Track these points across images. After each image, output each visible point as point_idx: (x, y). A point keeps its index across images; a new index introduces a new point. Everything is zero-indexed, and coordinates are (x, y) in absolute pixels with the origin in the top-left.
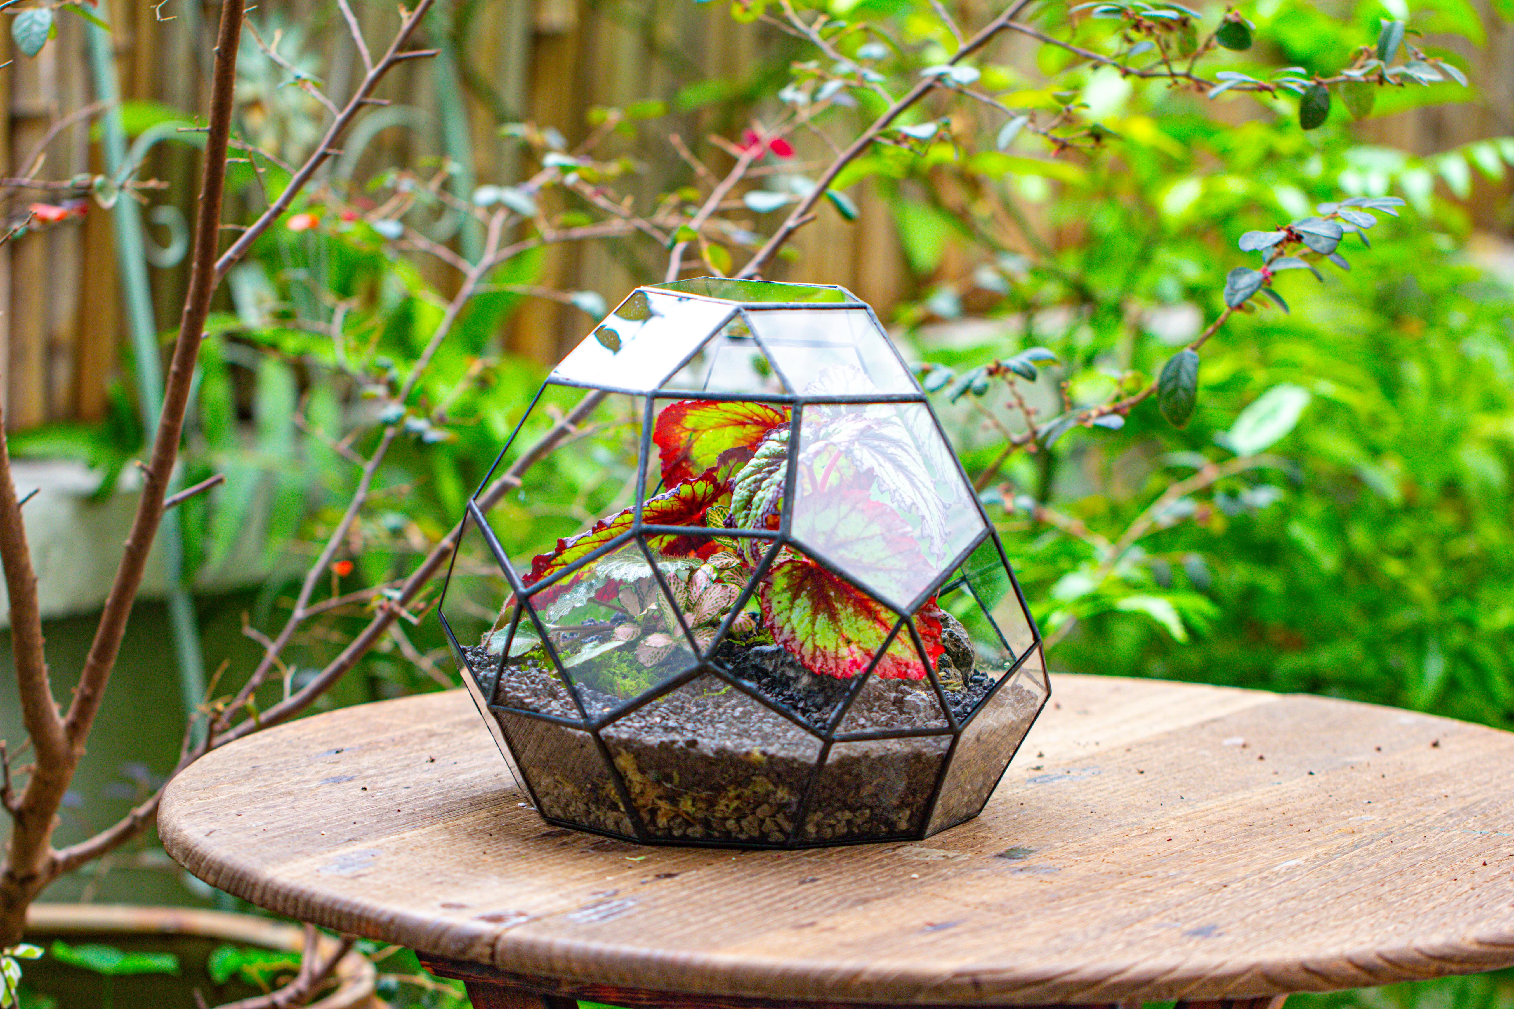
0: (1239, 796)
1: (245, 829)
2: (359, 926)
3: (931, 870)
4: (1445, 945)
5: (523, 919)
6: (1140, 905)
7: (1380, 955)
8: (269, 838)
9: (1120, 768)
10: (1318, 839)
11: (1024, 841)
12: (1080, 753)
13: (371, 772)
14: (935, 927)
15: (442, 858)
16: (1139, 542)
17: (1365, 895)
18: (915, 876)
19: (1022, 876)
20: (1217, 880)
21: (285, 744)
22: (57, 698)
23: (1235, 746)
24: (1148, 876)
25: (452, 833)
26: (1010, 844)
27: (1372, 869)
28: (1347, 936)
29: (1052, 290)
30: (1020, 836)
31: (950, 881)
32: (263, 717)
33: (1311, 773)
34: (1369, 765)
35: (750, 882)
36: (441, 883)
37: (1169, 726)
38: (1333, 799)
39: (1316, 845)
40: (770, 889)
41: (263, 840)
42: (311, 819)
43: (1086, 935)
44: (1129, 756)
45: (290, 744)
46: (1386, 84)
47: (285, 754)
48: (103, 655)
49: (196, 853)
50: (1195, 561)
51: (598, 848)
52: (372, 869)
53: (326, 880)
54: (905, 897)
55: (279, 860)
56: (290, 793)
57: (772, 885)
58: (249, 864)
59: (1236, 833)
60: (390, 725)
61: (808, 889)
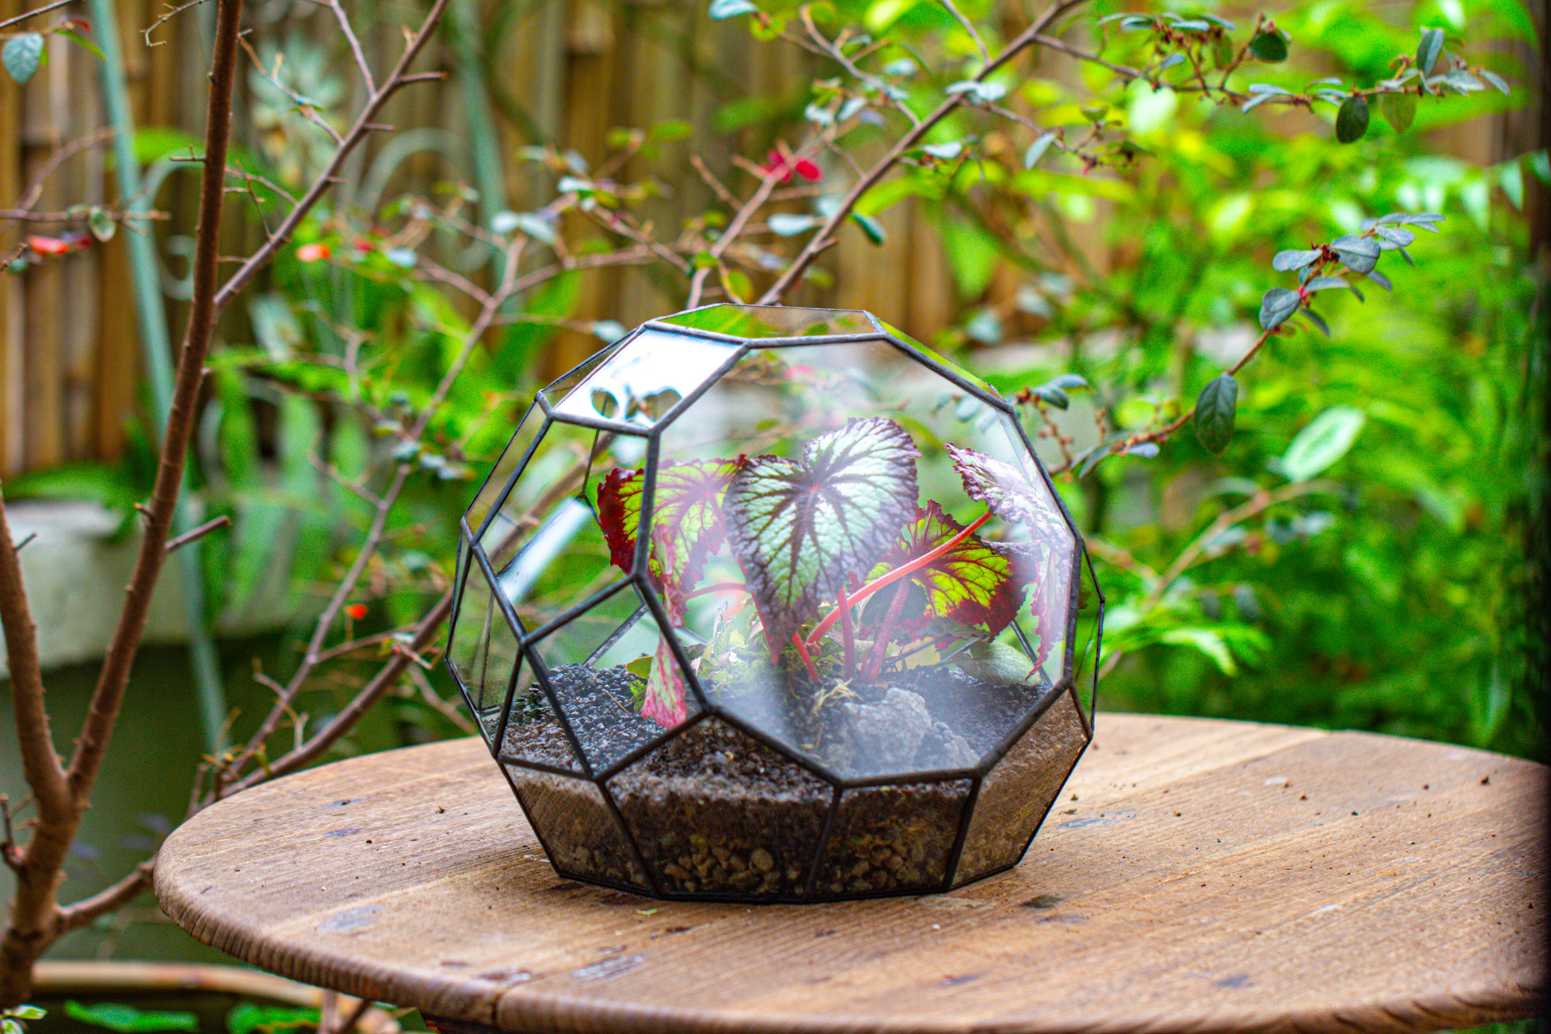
0: (1279, 838)
1: (242, 886)
2: (357, 986)
3: (954, 920)
4: (1486, 992)
5: (525, 977)
6: (1169, 954)
7: (1417, 1004)
8: (267, 895)
9: (1157, 810)
10: (1358, 883)
11: (1051, 888)
12: (1115, 795)
13: (378, 824)
14: (954, 980)
15: (447, 914)
16: (1187, 572)
17: (1404, 940)
18: (936, 926)
19: (1048, 925)
20: (1251, 928)
21: (290, 796)
22: (59, 751)
23: (1277, 785)
24: (1179, 924)
25: (458, 888)
26: (1037, 891)
27: (1413, 913)
28: (1381, 984)
29: (1100, 313)
30: (1049, 884)
31: (972, 932)
32: (274, 767)
33: (1354, 814)
34: (1415, 803)
35: (764, 936)
36: (443, 940)
37: (1210, 766)
38: (1376, 840)
39: (1356, 889)
40: (784, 943)
41: (261, 897)
42: (313, 874)
43: (1110, 986)
44: (1167, 798)
45: (296, 796)
46: (1425, 95)
47: (289, 806)
48: (105, 704)
49: (191, 910)
50: (1245, 592)
51: (610, 901)
52: (372, 926)
53: (323, 939)
54: (925, 949)
55: (275, 917)
56: (292, 847)
57: (787, 938)
58: (245, 923)
59: (1273, 878)
60: (401, 775)
61: (824, 942)
